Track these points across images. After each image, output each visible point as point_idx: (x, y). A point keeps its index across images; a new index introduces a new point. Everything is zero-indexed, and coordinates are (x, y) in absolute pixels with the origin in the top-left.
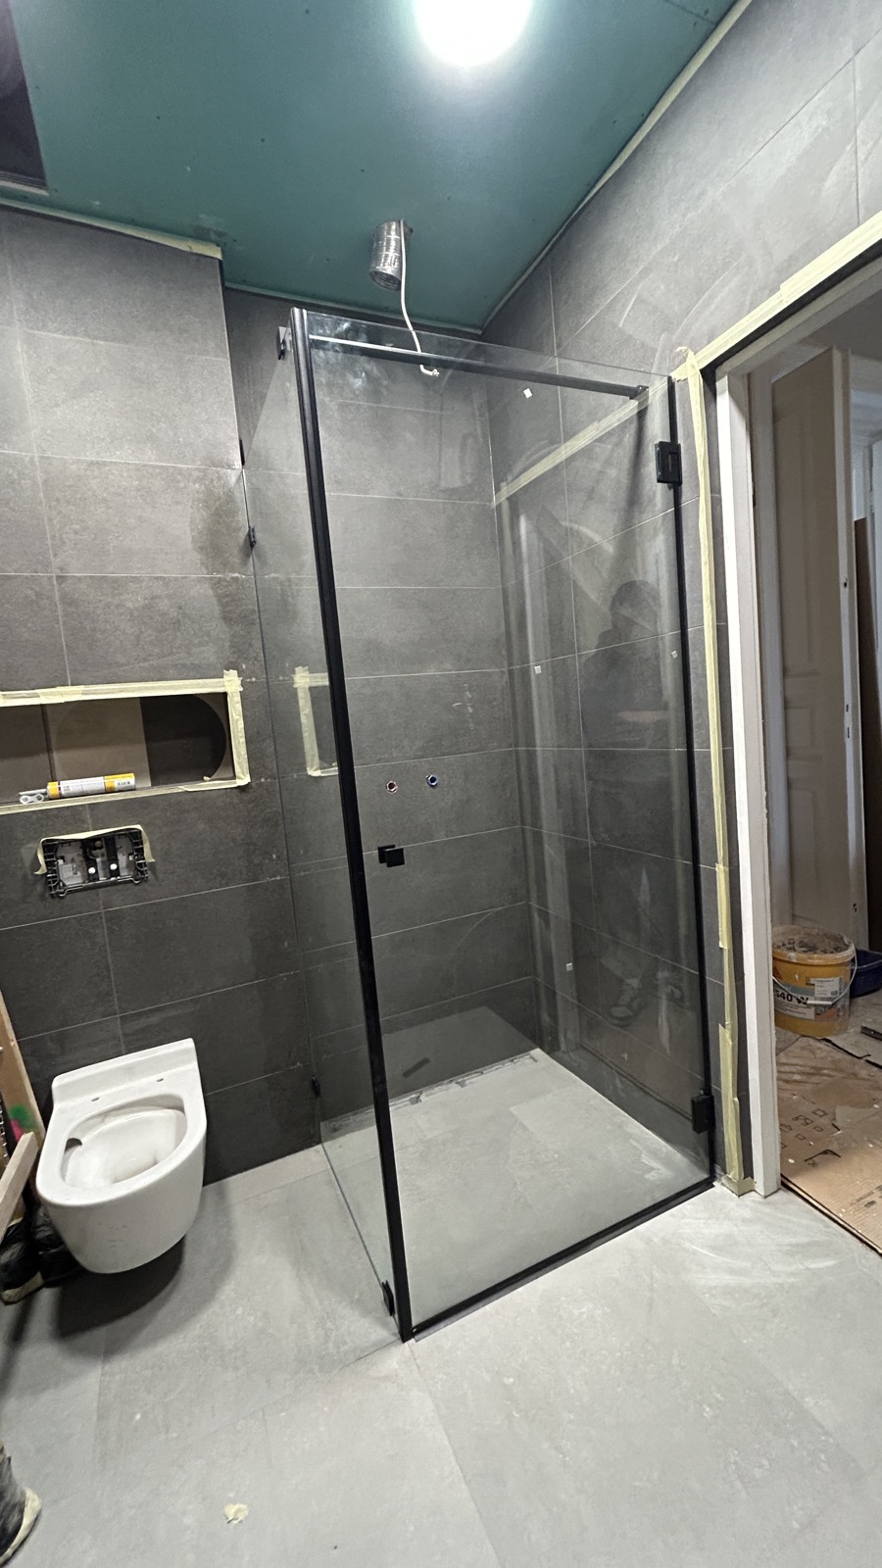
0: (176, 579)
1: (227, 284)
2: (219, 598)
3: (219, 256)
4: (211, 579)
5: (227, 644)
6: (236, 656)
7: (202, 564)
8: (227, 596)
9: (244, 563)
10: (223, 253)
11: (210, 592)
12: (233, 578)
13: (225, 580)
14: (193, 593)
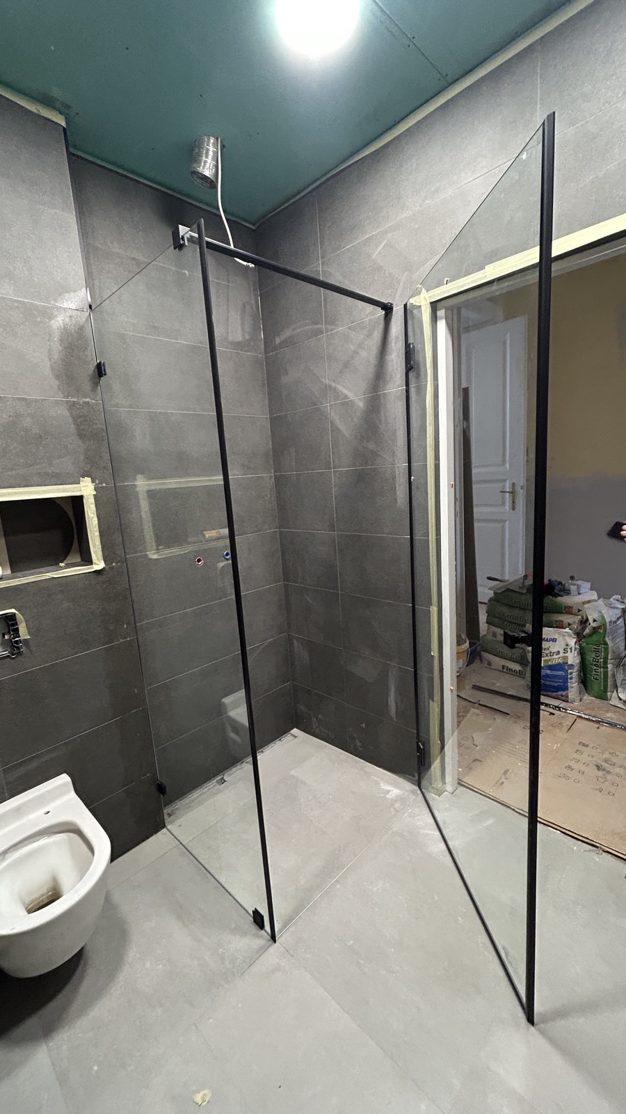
0: (36, 401)
1: (71, 150)
2: (75, 418)
3: (63, 124)
4: (67, 402)
5: (82, 457)
6: (89, 466)
7: (60, 389)
8: (80, 417)
9: (94, 390)
10: (66, 123)
11: (67, 413)
12: (85, 403)
13: (78, 404)
14: (52, 413)
